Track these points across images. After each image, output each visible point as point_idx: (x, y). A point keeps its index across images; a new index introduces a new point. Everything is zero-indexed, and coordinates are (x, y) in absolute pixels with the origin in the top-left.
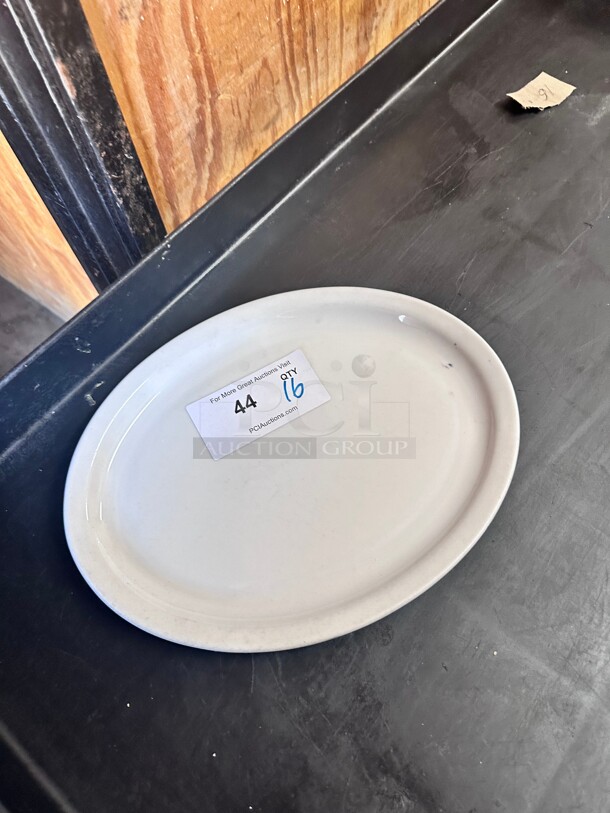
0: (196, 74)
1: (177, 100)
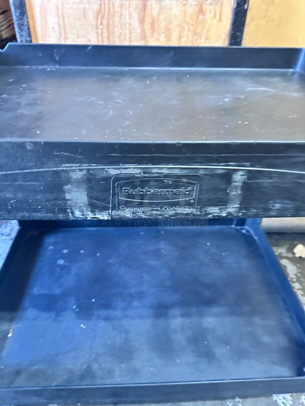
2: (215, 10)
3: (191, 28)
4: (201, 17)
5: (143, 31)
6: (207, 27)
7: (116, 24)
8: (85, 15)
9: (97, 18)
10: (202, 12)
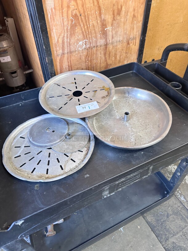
0: (69, 66)
1: (65, 69)
2: (133, 42)
3: (125, 51)
4: (128, 46)
5: (106, 58)
6: (130, 49)
7: (94, 58)
8: (80, 58)
9: (86, 58)
10: (129, 44)
